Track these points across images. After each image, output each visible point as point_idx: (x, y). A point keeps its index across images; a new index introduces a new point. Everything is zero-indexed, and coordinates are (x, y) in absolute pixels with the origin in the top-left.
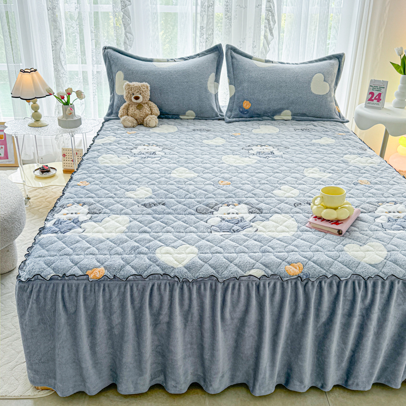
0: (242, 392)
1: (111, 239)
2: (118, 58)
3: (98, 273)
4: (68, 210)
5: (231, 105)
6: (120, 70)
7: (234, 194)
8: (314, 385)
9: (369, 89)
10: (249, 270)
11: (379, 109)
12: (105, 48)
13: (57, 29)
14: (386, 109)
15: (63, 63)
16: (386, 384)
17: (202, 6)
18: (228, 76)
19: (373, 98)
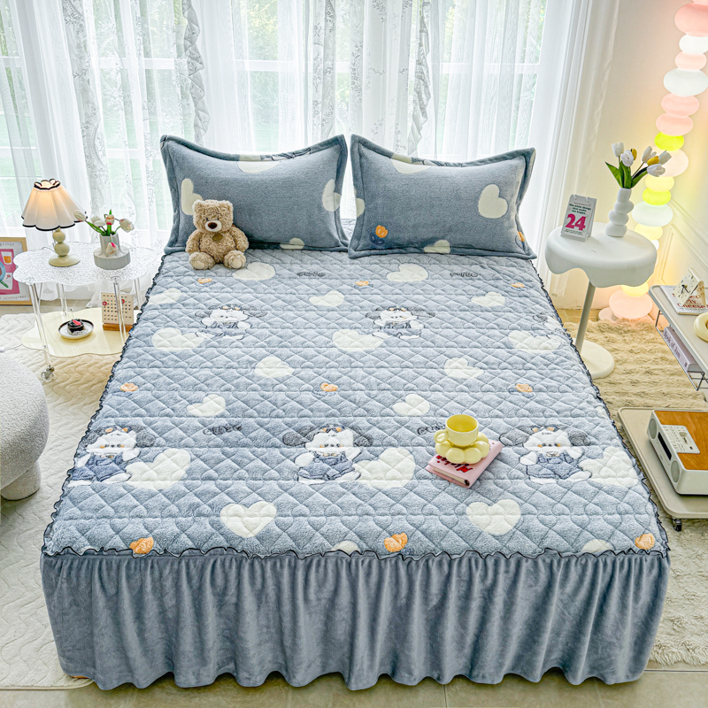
0: (335, 684)
1: (164, 491)
2: (184, 158)
3: (145, 545)
4: (107, 439)
5: (358, 229)
6: (189, 177)
7: (339, 410)
8: (429, 675)
9: (569, 209)
10: (339, 542)
11: (582, 240)
12: (164, 139)
13: (88, 102)
14: (593, 239)
15: (100, 154)
16: (522, 675)
17: (315, 70)
18: (354, 185)
19: (573, 224)
